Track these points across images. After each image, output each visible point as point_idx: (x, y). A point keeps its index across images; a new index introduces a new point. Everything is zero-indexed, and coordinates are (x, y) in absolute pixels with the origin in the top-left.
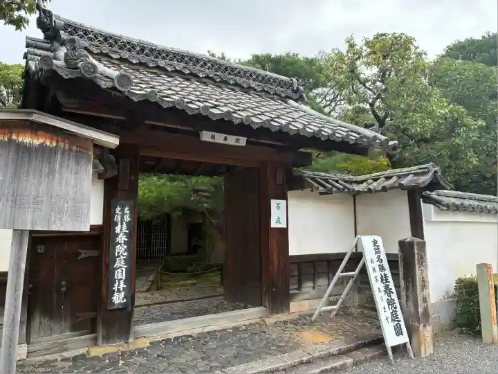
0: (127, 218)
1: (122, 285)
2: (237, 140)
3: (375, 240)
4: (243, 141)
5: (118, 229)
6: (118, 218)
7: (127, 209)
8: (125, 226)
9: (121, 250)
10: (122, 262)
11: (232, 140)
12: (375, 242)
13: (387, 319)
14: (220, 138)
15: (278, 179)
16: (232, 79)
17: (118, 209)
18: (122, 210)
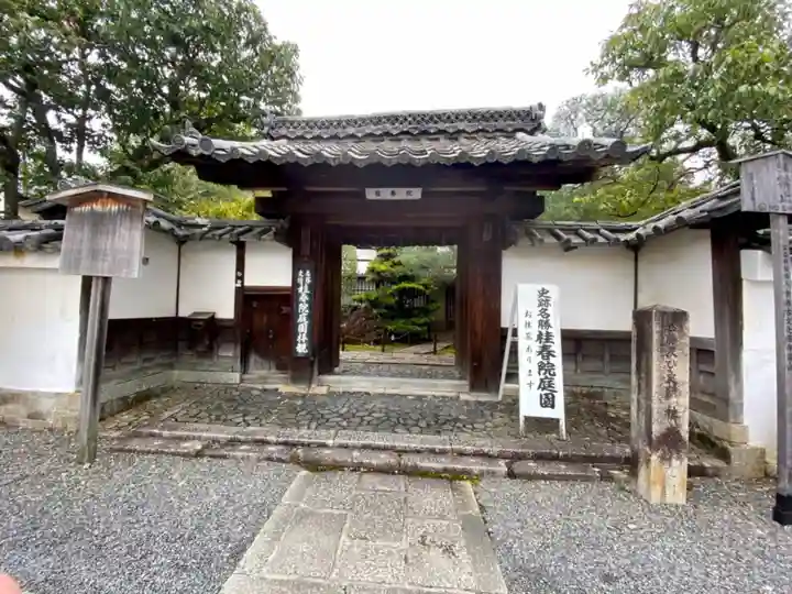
0: (308, 280)
1: (305, 338)
2: (408, 193)
3: (543, 289)
4: (416, 194)
5: (300, 290)
6: (300, 281)
7: (308, 273)
8: (306, 287)
9: (303, 308)
10: (305, 319)
11: (401, 194)
12: (543, 292)
13: (530, 384)
14: (386, 194)
15: (485, 236)
16: (432, 128)
17: (301, 272)
18: (305, 272)
